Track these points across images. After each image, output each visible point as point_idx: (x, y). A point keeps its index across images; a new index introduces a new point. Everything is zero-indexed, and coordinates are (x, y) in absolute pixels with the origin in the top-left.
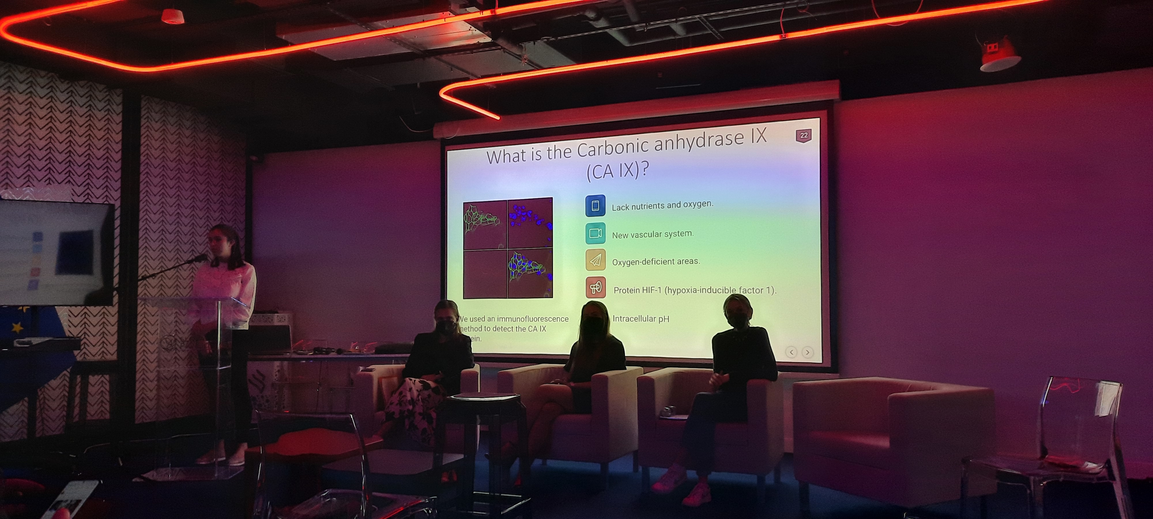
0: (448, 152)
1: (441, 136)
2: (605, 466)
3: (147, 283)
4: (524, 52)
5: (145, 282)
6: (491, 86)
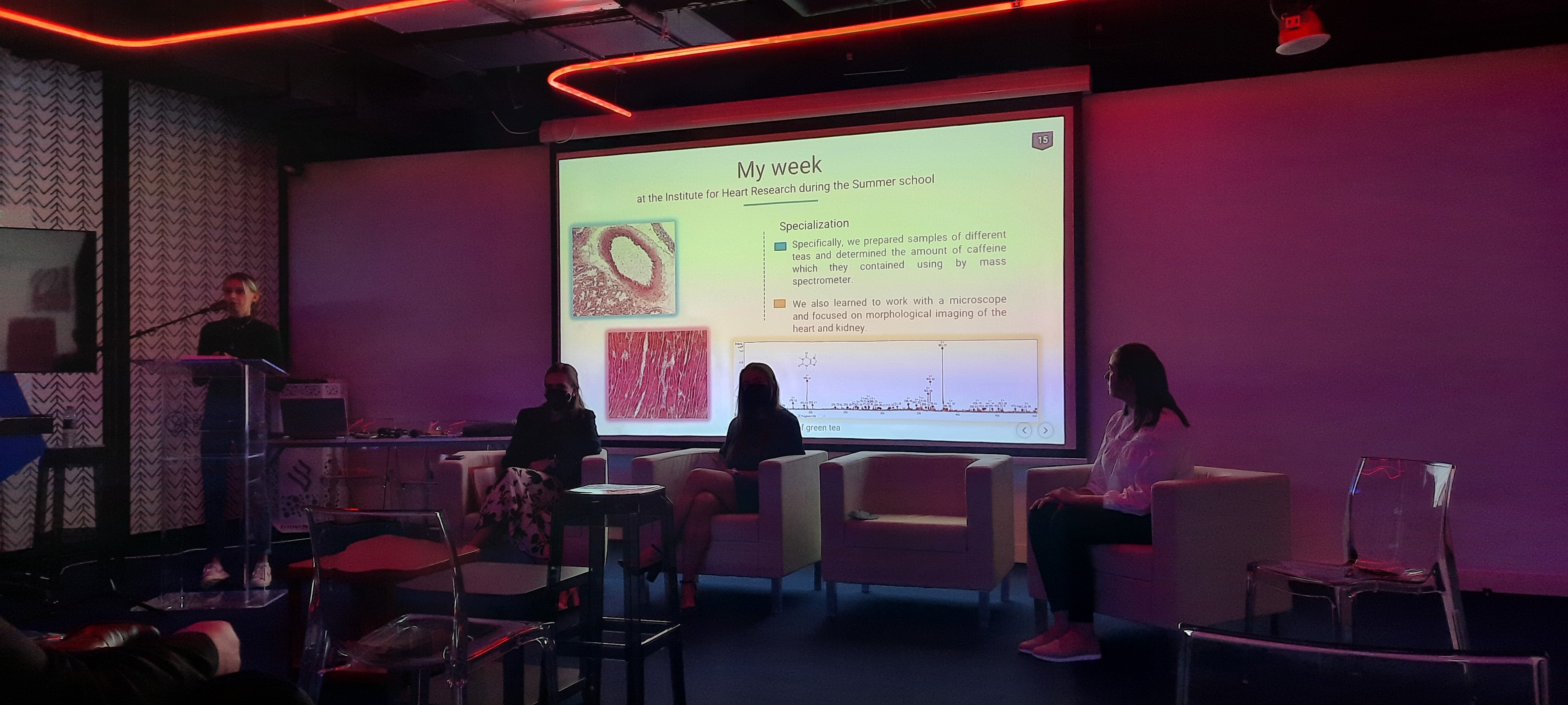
0: (560, 161)
1: (552, 140)
2: (776, 583)
3: (142, 342)
4: (664, 23)
5: (140, 340)
6: (619, 70)
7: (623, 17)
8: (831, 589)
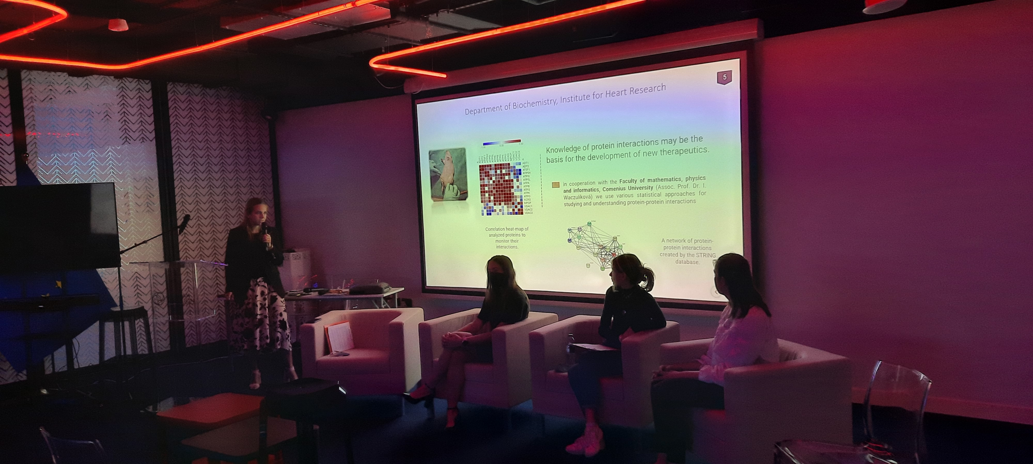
0: (418, 105)
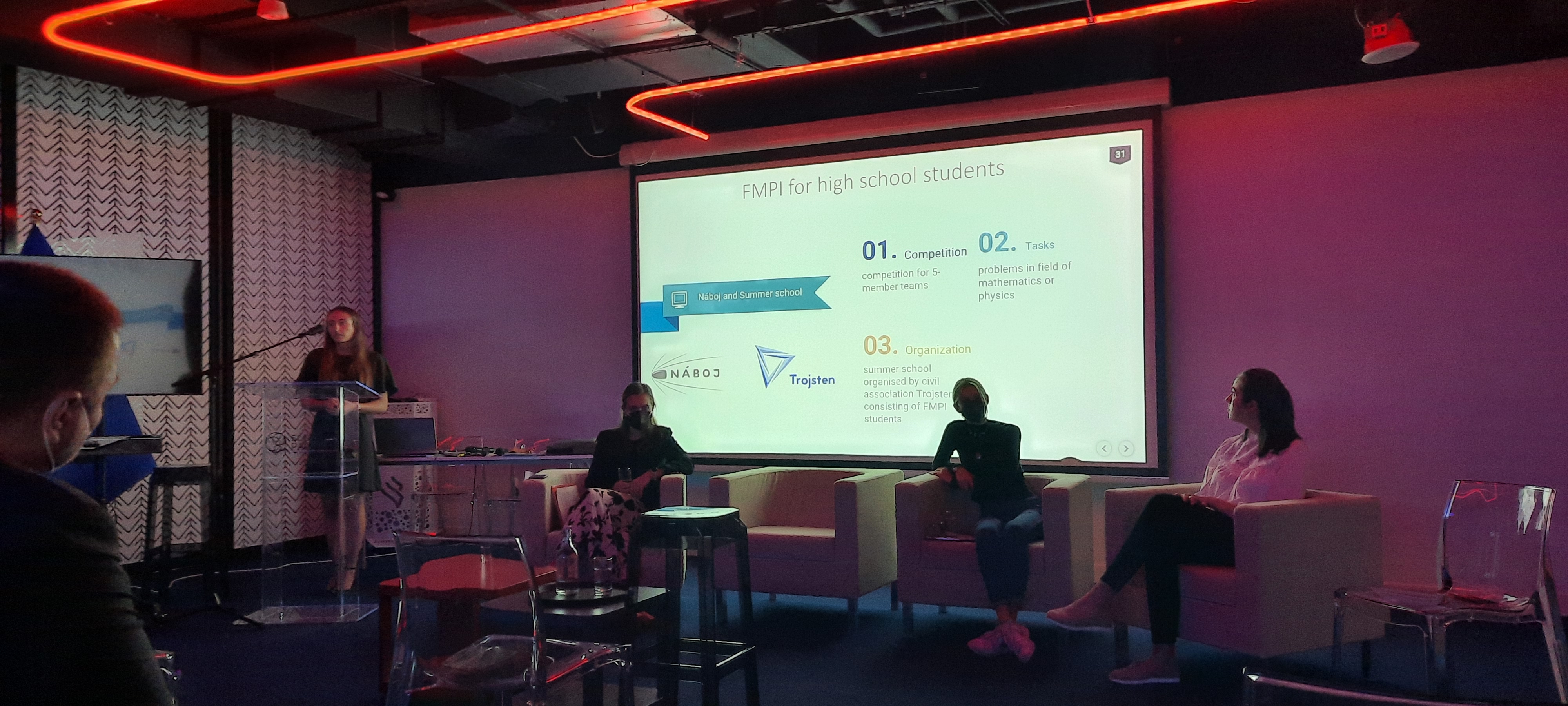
0: (639, 183)
1: (631, 163)
2: (852, 605)
3: (245, 364)
4: (739, 48)
5: (243, 362)
6: (696, 94)
7: (699, 43)
8: (907, 609)
